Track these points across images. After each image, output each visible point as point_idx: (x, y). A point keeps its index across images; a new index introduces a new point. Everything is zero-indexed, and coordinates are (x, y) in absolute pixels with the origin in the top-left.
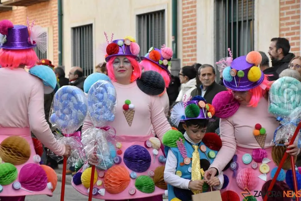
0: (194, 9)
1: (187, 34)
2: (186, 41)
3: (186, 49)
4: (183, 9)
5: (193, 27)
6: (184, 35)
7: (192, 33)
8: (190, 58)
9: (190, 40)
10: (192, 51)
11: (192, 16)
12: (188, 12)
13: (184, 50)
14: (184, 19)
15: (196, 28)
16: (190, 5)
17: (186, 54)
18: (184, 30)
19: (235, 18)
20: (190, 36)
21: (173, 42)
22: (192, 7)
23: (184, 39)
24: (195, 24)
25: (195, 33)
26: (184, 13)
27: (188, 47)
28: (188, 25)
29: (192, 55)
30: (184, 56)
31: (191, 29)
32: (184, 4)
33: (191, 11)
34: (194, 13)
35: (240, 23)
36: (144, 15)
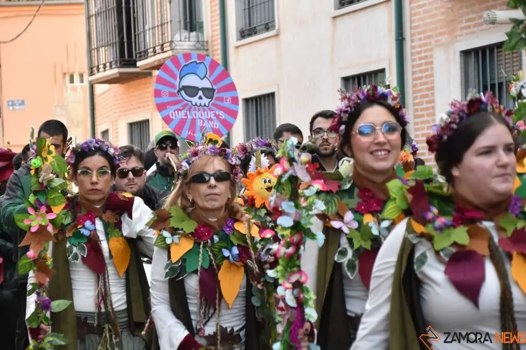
0: (430, 66)
1: (421, 103)
3: (420, 126)
4: (413, 67)
5: (430, 93)
6: (415, 104)
7: (427, 102)
12: (421, 71)
13: (417, 127)
14: (415, 82)
15: (433, 95)
16: (423, 61)
18: (415, 98)
19: (492, 79)
20: (424, 106)
22: (426, 64)
23: (416, 110)
24: (432, 88)
25: (433, 101)
26: (414, 73)
27: (422, 122)
28: (420, 91)
31: (427, 96)
32: (413, 60)
35: (500, 84)
36: (353, 77)
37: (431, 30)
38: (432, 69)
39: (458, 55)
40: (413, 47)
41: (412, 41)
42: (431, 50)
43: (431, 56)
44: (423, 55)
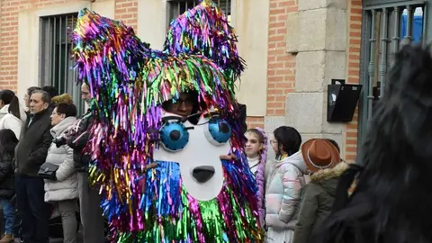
2: (5, 61)
8: (9, 81)
9: (10, 61)
10: (12, 73)
11: (13, 34)
17: (4, 76)
29: (12, 78)
33: (13, 29)
34: (15, 31)
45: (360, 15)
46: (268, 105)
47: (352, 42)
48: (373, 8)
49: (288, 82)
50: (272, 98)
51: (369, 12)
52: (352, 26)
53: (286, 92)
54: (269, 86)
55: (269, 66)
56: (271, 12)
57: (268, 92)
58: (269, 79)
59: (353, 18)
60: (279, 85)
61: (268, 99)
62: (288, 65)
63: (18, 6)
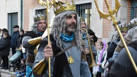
2: (25, 22)
4: (24, 12)
5: (28, 18)
6: (24, 20)
7: (27, 20)
9: (27, 22)
10: (27, 26)
11: (27, 15)
14: (25, 16)
17: (25, 27)
18: (24, 19)
21: (21, 23)
22: (27, 12)
24: (29, 17)
25: (29, 20)
26: (25, 14)
27: (26, 25)
28: (26, 18)
29: (27, 27)
30: (24, 27)
32: (24, 11)
33: (27, 13)
34: (28, 14)
36: (10, 13)
37: (29, 5)
38: (29, 13)
39: (35, 11)
40: (24, 8)
41: (24, 7)
42: (29, 9)
43: (29, 10)
44: (27, 10)
45: (130, 9)
46: (103, 35)
47: (128, 16)
48: (134, 7)
49: (109, 28)
50: (104, 33)
51: (133, 8)
52: (128, 12)
53: (109, 31)
54: (103, 29)
55: (103, 24)
56: (104, 8)
57: (103, 31)
58: (103, 27)
59: (128, 10)
60: (106, 29)
61: (103, 33)
62: (109, 23)
63: (29, 7)
